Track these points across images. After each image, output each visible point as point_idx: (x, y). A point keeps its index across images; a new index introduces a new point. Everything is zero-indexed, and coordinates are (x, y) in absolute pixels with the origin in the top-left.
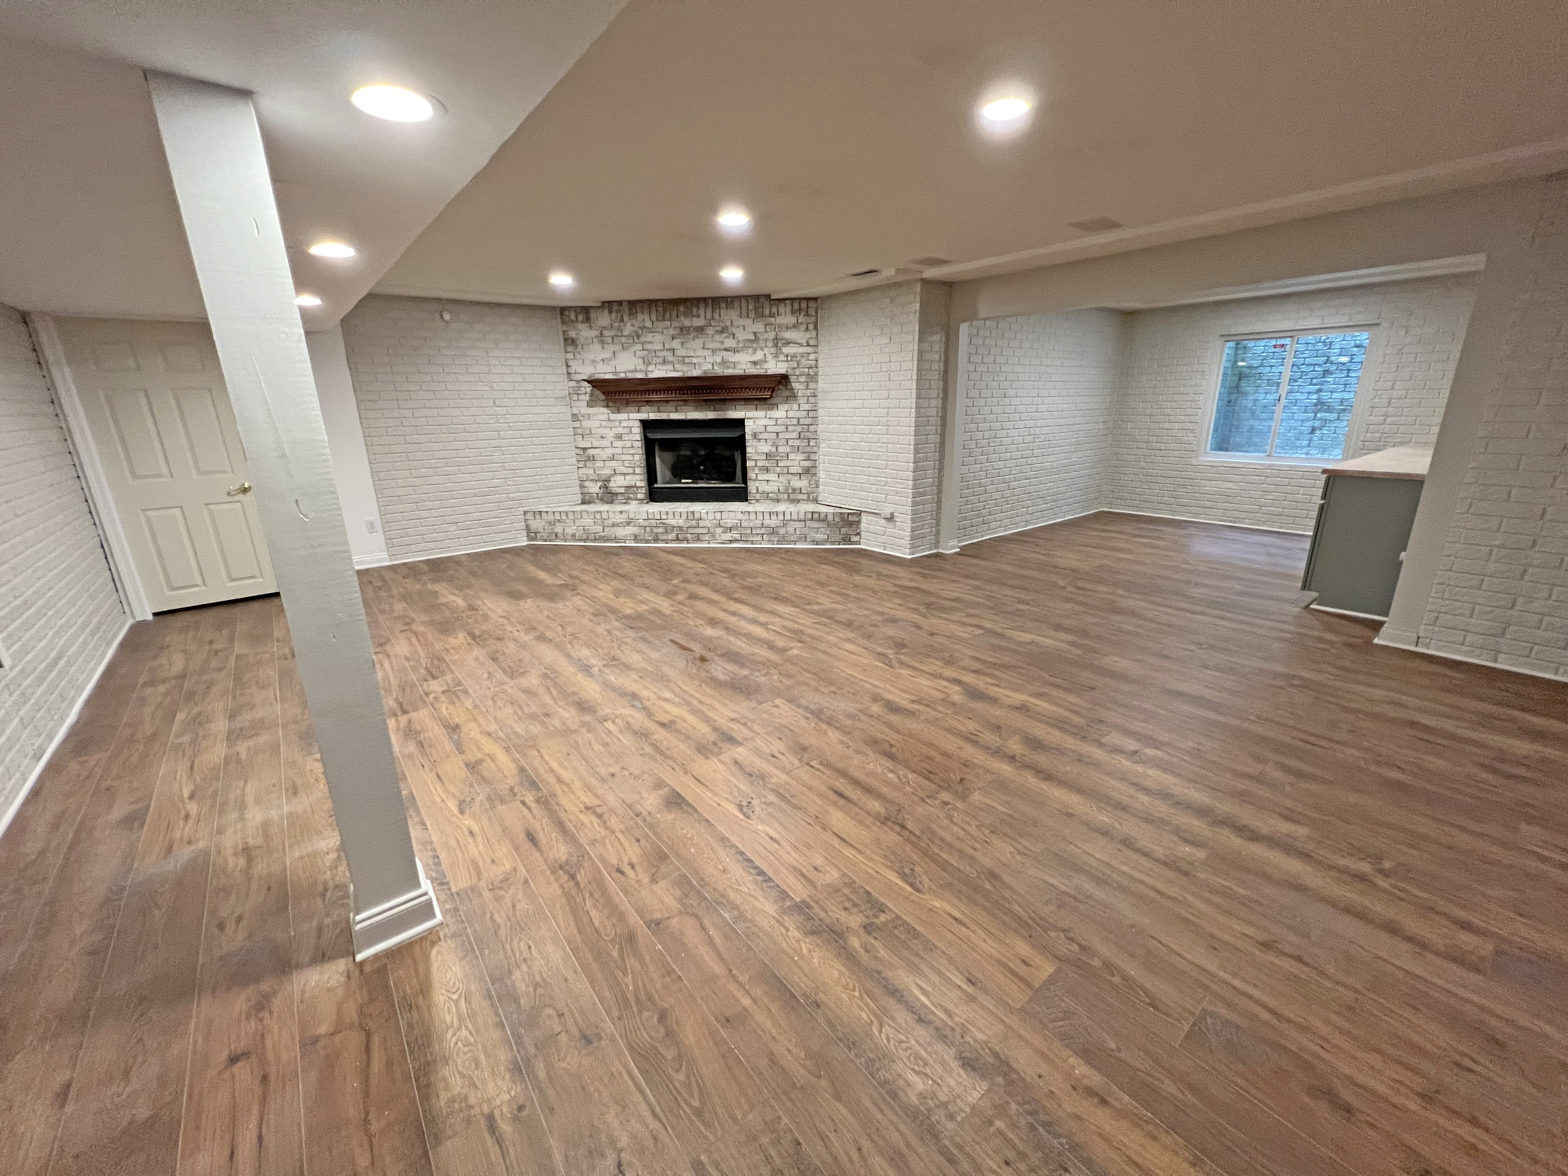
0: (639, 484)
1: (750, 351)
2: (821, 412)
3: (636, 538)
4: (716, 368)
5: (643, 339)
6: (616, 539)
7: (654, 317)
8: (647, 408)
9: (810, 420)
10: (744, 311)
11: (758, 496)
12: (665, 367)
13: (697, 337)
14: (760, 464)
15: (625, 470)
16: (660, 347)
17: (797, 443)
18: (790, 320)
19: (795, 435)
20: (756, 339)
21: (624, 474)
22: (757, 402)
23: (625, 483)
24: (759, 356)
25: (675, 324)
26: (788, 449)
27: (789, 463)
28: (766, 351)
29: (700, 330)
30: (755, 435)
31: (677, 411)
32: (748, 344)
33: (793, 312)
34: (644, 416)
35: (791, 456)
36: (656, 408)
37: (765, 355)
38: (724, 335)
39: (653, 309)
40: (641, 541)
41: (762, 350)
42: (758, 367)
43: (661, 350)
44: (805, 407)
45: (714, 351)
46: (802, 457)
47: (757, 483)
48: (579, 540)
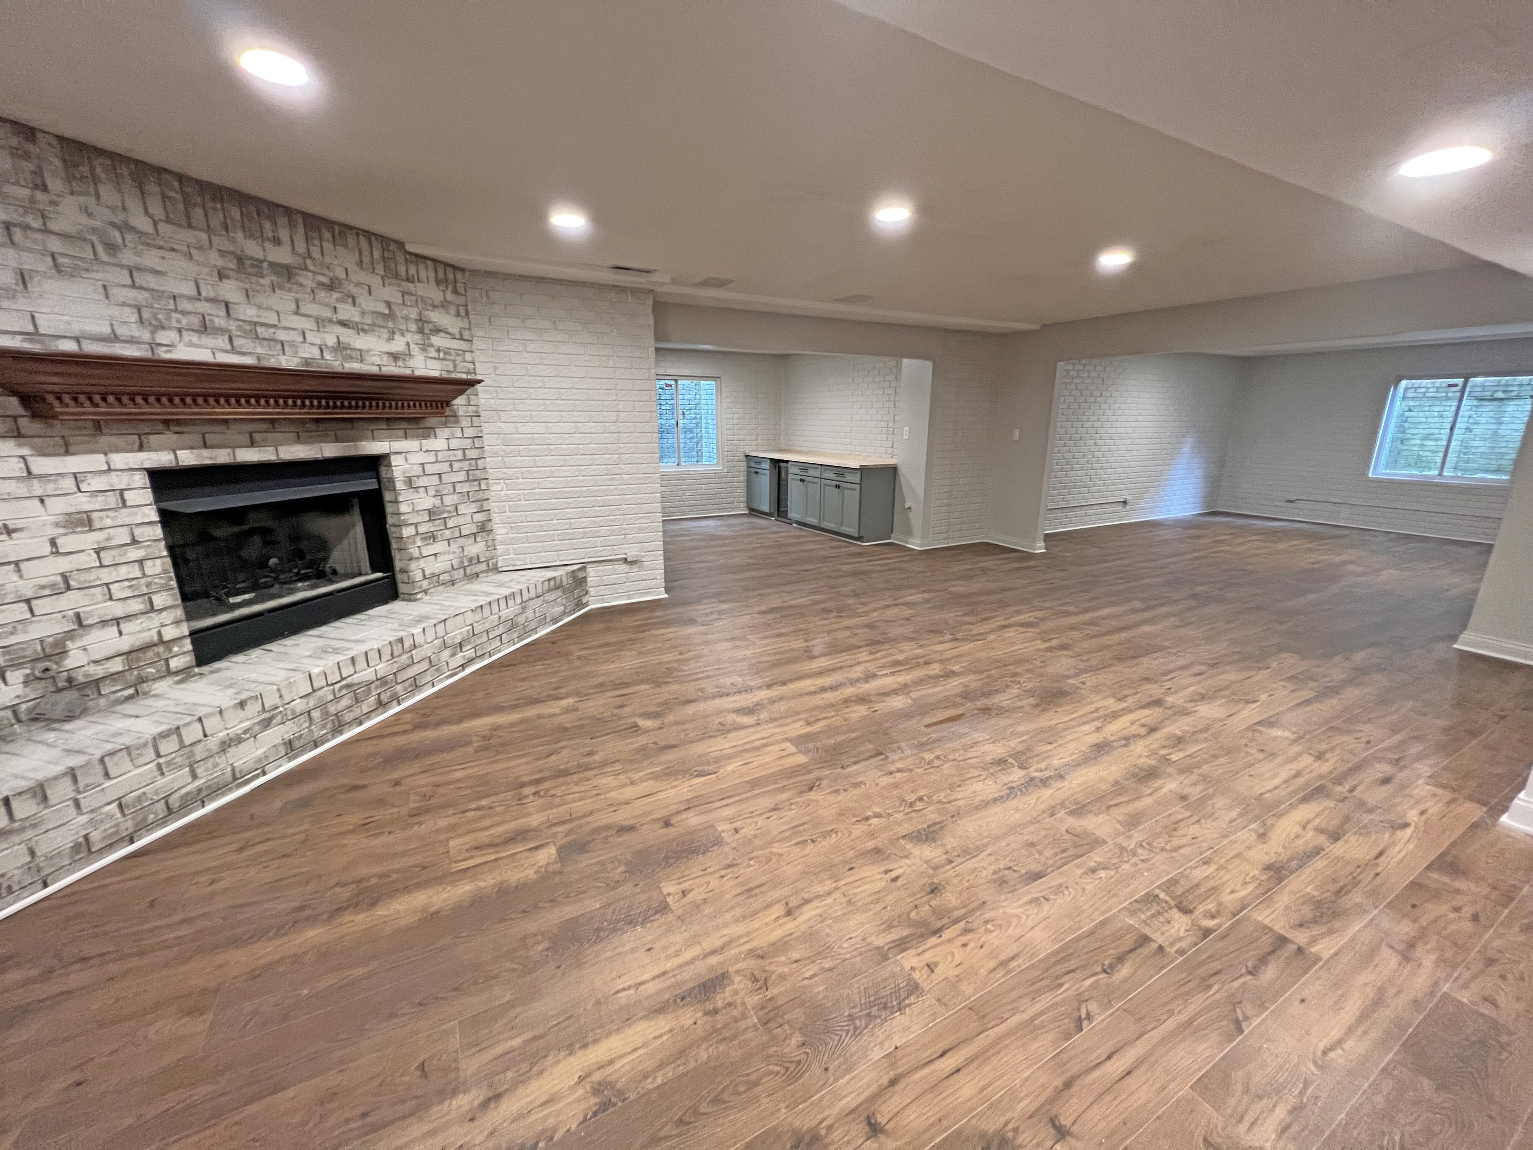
0: (169, 633)
1: (385, 334)
2: (488, 440)
3: (291, 748)
4: (327, 356)
5: (128, 257)
6: (237, 778)
7: (156, 209)
8: (170, 437)
9: (477, 451)
10: (366, 259)
11: (425, 584)
12: (208, 341)
13: (281, 288)
14: (423, 529)
15: (118, 610)
16: (188, 289)
17: (465, 488)
18: (435, 294)
19: (462, 476)
20: (391, 316)
21: (117, 621)
22: (404, 425)
23: (125, 643)
24: (398, 345)
25: (220, 242)
26: (455, 499)
27: (461, 520)
28: (409, 337)
29: (287, 273)
30: (409, 482)
31: (252, 444)
32: (380, 321)
33: (438, 282)
34: (162, 459)
35: (462, 509)
36: (196, 438)
37: (408, 344)
38: (336, 295)
39: (152, 187)
40: (303, 750)
41: (403, 335)
42: (400, 363)
43: (189, 298)
44: (469, 432)
45: (321, 323)
46: (473, 508)
47: (422, 563)
48: (111, 847)
